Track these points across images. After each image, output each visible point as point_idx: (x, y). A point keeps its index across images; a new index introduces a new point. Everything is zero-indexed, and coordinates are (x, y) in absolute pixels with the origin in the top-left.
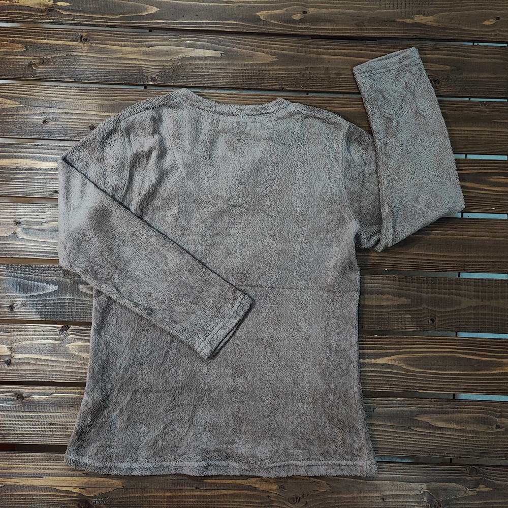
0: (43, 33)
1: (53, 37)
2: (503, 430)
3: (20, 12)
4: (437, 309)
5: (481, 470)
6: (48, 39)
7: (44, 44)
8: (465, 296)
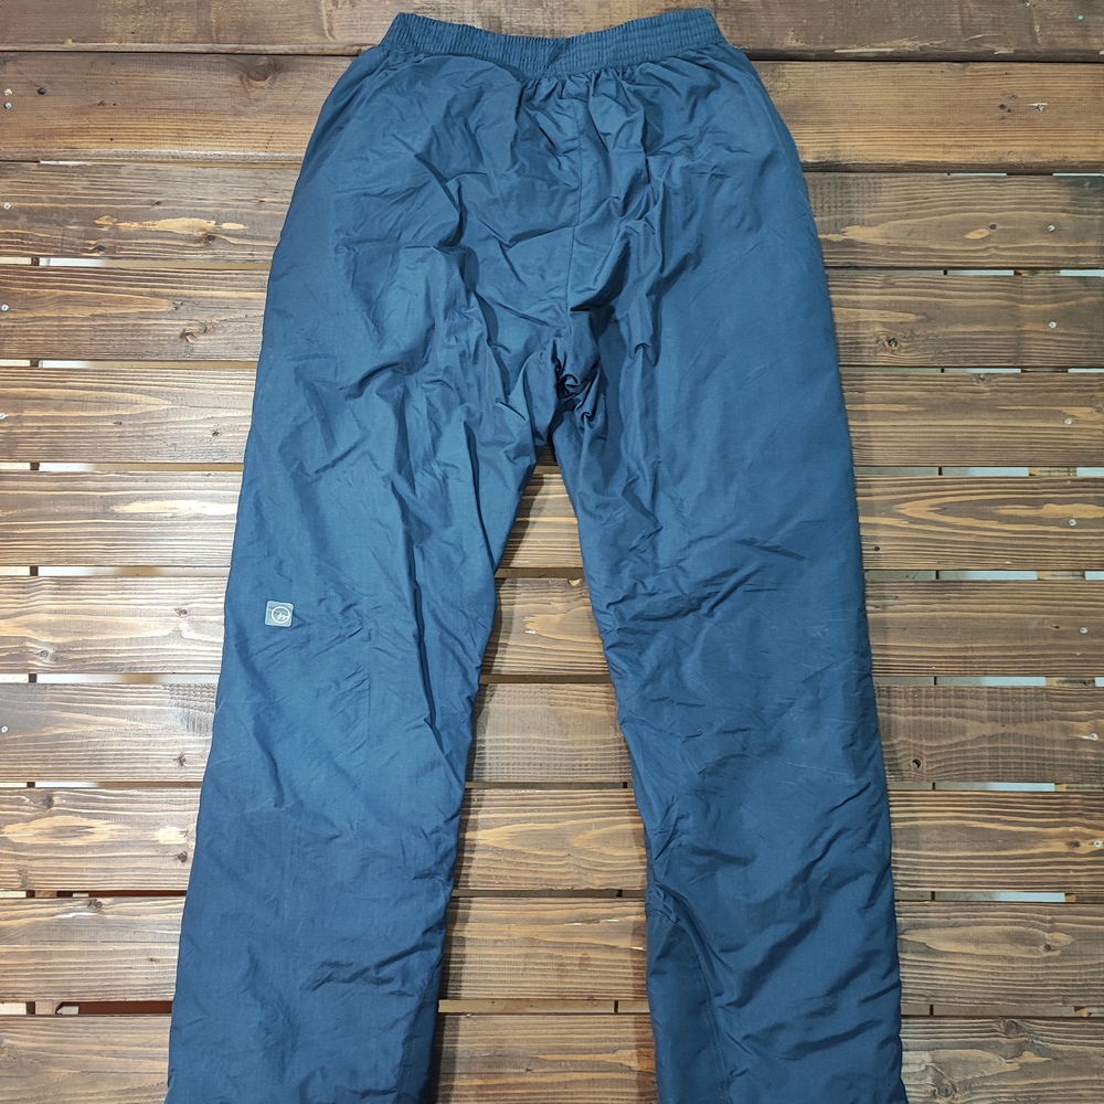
0: (204, 278)
1: (221, 285)
2: (1057, 953)
3: (158, 241)
4: (924, 743)
5: (1025, 1025)
6: (213, 290)
7: (205, 297)
8: (973, 718)
